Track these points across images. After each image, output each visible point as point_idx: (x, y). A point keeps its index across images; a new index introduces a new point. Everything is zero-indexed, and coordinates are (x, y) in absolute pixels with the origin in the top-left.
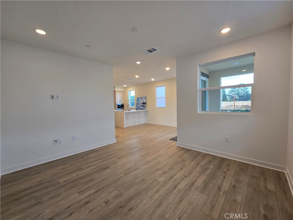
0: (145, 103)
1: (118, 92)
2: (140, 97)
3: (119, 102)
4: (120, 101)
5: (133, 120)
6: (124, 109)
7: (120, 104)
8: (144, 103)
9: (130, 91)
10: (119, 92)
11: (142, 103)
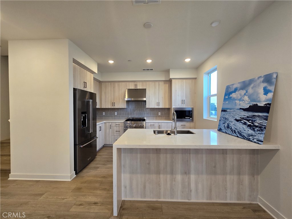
1: (177, 80)
2: (237, 81)
3: (180, 103)
4: (183, 102)
5: (179, 177)
6: (192, 120)
8: (254, 108)
10: (180, 80)
11: (245, 110)
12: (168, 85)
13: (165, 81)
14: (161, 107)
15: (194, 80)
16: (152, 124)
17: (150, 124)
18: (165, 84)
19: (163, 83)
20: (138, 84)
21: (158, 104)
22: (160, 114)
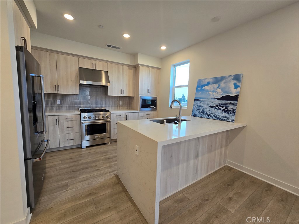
0: (236, 98)
1: (144, 68)
2: (209, 77)
4: (149, 90)
5: (192, 162)
7: (149, 97)
8: (227, 98)
9: (175, 66)
10: (147, 68)
11: (218, 99)
12: (132, 71)
13: (130, 66)
14: (124, 95)
15: (158, 70)
16: (118, 114)
17: (115, 115)
18: (129, 69)
19: (127, 67)
20: (97, 63)
21: (122, 91)
22: (121, 103)
